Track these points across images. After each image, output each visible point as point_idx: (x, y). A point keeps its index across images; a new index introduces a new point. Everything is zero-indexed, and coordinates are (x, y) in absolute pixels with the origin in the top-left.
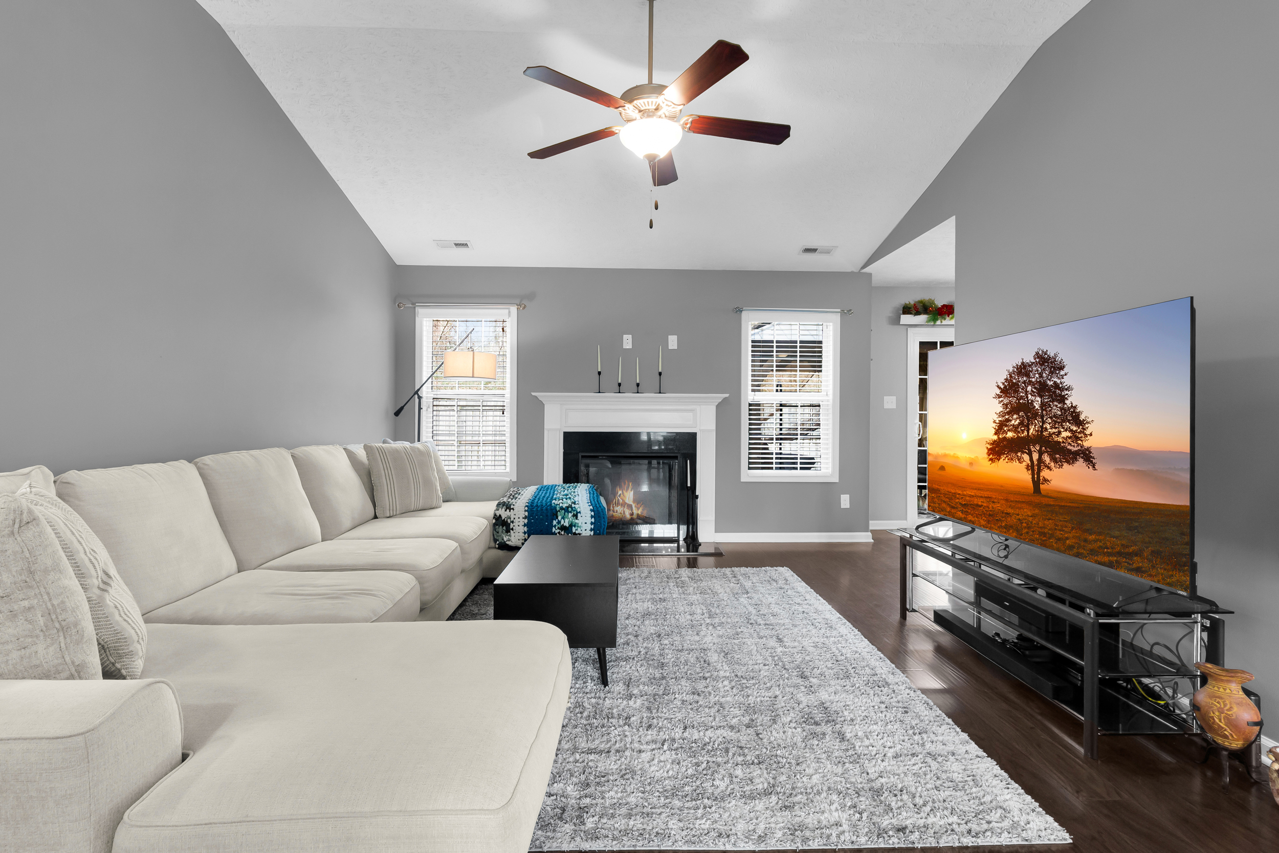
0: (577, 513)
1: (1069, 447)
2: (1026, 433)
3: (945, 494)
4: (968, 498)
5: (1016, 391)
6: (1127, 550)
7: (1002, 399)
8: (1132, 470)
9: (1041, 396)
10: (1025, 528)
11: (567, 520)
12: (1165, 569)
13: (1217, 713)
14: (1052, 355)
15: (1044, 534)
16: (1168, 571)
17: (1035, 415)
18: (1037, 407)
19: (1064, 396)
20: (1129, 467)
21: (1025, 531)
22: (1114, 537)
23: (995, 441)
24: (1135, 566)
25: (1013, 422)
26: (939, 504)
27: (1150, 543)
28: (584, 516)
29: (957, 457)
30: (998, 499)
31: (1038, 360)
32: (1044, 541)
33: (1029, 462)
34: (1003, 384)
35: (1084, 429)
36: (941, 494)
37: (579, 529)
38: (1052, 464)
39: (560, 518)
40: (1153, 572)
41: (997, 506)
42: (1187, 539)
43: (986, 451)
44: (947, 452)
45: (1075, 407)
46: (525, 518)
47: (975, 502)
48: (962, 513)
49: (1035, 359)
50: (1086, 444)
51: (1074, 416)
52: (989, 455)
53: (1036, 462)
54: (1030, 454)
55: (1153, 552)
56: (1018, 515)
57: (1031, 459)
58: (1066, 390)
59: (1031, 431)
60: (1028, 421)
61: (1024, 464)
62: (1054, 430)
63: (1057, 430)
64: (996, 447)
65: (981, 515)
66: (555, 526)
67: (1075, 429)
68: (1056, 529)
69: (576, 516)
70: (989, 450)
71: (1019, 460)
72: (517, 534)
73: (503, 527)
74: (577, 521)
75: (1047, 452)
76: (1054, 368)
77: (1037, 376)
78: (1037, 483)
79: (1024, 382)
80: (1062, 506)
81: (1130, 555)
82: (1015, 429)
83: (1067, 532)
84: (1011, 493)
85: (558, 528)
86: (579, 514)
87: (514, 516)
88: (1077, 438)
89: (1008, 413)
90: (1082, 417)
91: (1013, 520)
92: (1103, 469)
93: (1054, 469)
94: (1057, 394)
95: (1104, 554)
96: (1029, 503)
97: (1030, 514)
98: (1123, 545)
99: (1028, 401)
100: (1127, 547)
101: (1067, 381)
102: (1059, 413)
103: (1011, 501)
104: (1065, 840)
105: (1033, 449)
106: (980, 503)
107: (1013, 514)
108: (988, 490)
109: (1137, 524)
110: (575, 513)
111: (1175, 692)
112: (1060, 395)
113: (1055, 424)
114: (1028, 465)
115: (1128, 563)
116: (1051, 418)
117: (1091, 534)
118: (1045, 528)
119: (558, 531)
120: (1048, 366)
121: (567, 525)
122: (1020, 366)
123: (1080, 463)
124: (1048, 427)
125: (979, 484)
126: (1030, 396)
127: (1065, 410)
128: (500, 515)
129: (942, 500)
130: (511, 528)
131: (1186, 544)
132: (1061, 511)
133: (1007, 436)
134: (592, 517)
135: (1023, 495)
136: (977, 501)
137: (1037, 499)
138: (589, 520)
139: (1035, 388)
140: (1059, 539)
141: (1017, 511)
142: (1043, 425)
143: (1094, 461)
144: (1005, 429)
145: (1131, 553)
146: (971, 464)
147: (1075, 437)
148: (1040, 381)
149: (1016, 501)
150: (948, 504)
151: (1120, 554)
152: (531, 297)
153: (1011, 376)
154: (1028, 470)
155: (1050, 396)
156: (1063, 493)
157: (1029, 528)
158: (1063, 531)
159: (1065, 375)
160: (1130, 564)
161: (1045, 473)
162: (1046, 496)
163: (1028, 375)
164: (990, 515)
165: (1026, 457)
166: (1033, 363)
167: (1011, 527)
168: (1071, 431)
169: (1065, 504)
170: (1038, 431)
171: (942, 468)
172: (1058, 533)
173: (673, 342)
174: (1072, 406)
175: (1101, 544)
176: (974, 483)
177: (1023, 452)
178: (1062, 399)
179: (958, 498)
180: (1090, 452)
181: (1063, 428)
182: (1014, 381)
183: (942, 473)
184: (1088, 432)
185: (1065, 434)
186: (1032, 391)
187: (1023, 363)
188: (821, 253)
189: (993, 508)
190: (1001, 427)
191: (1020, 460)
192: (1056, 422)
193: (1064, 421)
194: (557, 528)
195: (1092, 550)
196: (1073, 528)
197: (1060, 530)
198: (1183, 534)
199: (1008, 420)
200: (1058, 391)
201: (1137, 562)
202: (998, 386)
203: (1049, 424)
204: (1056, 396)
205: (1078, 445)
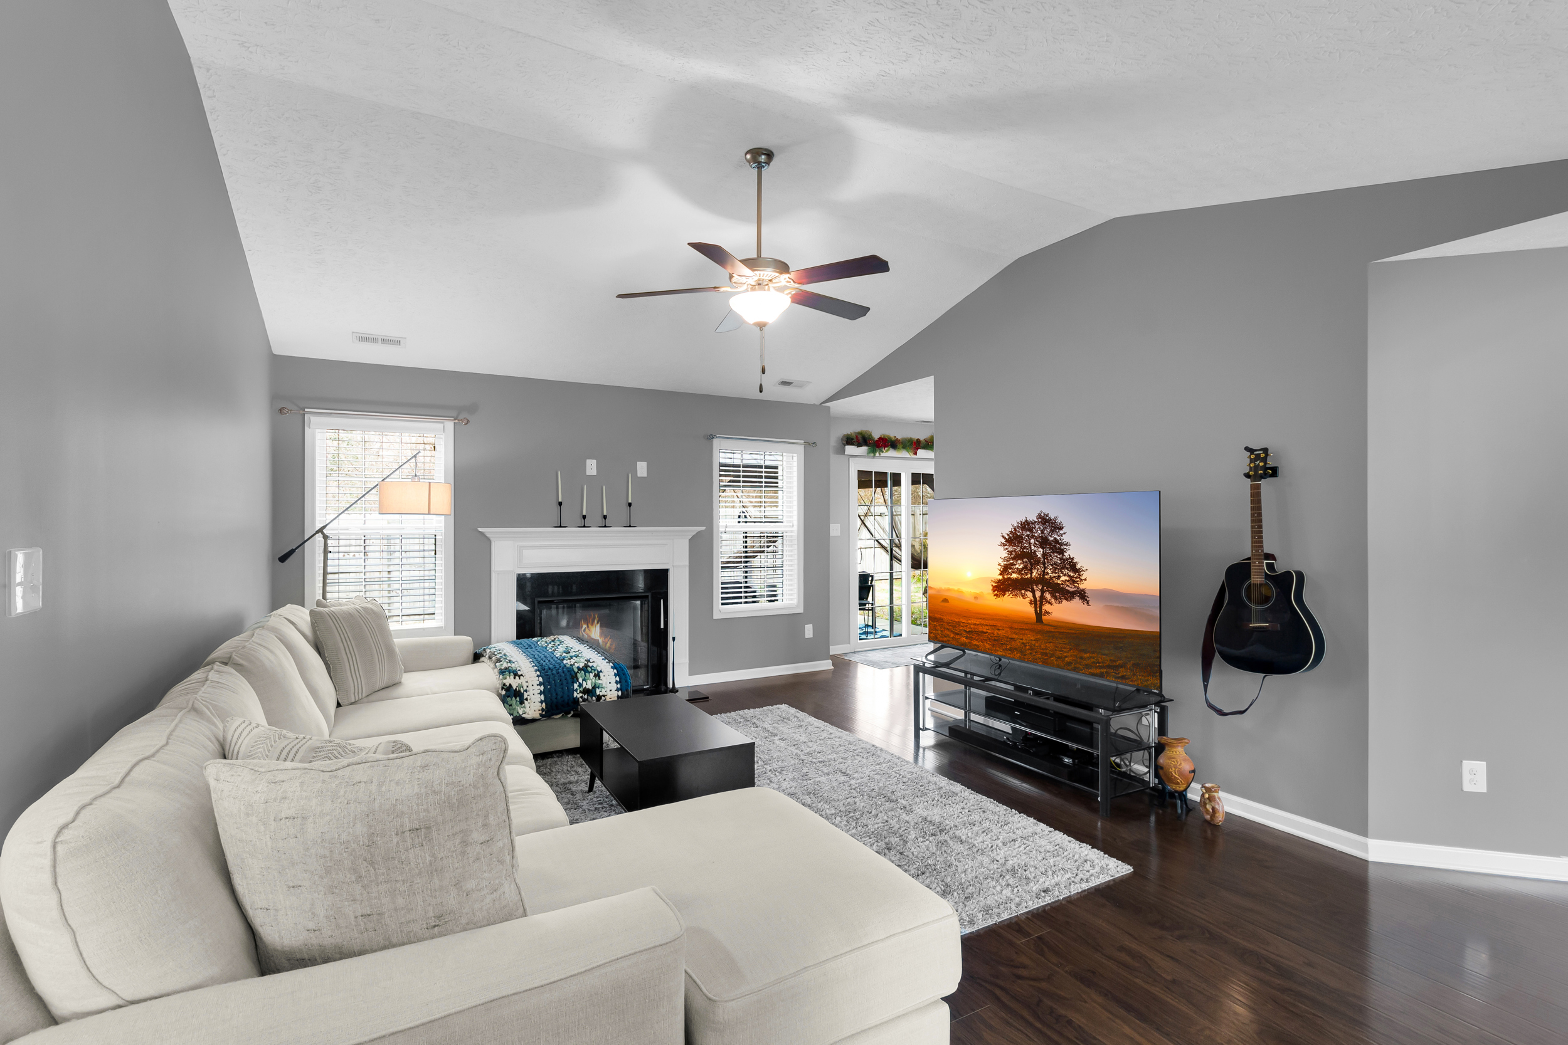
0: (599, 672)
1: (1067, 588)
2: (1029, 575)
3: (948, 623)
4: (972, 626)
5: (1020, 542)
6: (1114, 664)
7: (1006, 547)
8: (1118, 607)
9: (1043, 548)
10: (1029, 649)
11: (589, 682)
12: (1143, 676)
13: (1174, 769)
14: (1052, 517)
15: (1046, 654)
16: (1145, 677)
17: (1038, 562)
18: (1039, 556)
19: (1063, 549)
20: (1116, 605)
21: (1028, 652)
22: (1104, 655)
23: (1000, 580)
24: (1120, 675)
25: (1017, 566)
26: (942, 631)
27: (1131, 658)
28: (607, 676)
29: (962, 592)
30: (1003, 627)
31: (1040, 520)
32: (1045, 659)
33: (1032, 598)
34: (1008, 535)
35: (1080, 575)
36: (944, 622)
37: (603, 690)
38: (1053, 600)
39: (580, 680)
40: (1134, 678)
41: (1002, 633)
42: (1158, 654)
43: (991, 588)
44: (951, 587)
45: (1072, 559)
46: (540, 684)
47: (980, 630)
48: (966, 638)
49: (1038, 519)
50: (1082, 587)
51: (1073, 567)
52: (994, 591)
53: (1038, 599)
54: (1033, 592)
55: (1134, 664)
56: (1022, 639)
57: (1034, 596)
58: (1065, 545)
59: (1034, 574)
60: (1032, 566)
61: (1028, 599)
62: (1054, 575)
63: (1057, 575)
64: (1002, 585)
65: (986, 640)
66: (576, 690)
67: (1072, 574)
68: (1056, 650)
69: (597, 676)
70: (994, 587)
71: (1022, 596)
72: (532, 704)
73: (516, 698)
74: (600, 682)
75: (1048, 591)
76: (1055, 528)
77: (1039, 532)
78: (1039, 615)
79: (1028, 536)
80: (1061, 632)
81: (1117, 667)
82: (1019, 571)
83: (1066, 652)
84: (1016, 623)
85: (580, 692)
86: (601, 673)
87: (527, 684)
88: (1074, 582)
89: (1013, 559)
90: (1078, 567)
91: (1018, 644)
92: (1095, 606)
93: (1054, 604)
94: (1058, 548)
95: (1097, 667)
96: (1032, 630)
97: (1033, 638)
98: (1111, 660)
99: (1031, 550)
100: (1115, 661)
101: (1065, 539)
102: (1059, 562)
103: (1016, 629)
104: (1129, 870)
105: (1035, 588)
106: (985, 630)
107: (1017, 639)
108: (993, 620)
109: (1122, 645)
110: (596, 672)
111: (1130, 762)
112: (1060, 549)
113: (1055, 570)
114: (1031, 601)
115: (1115, 673)
116: (1052, 565)
117: (1086, 653)
118: (1046, 649)
119: (581, 695)
120: (1049, 525)
121: (591, 688)
122: (1024, 523)
123: (1077, 601)
124: (1049, 572)
125: (984, 614)
126: (1033, 547)
127: (1064, 560)
128: (510, 685)
129: (945, 628)
130: (525, 698)
131: (1157, 658)
132: (1061, 636)
133: (1012, 576)
134: (616, 675)
135: (1027, 623)
136: (981, 629)
137: (1039, 627)
138: (614, 679)
139: (1038, 541)
140: (1059, 658)
141: (1021, 637)
142: (1044, 570)
143: (1088, 599)
144: (1010, 571)
145: (1117, 666)
146: (976, 598)
147: (1072, 581)
148: (1042, 536)
149: (1020, 629)
150: (952, 631)
151: (1109, 667)
152: (472, 409)
153: (1015, 530)
154: (1031, 604)
155: (1051, 549)
156: (1062, 622)
157: (1032, 650)
158: (1062, 651)
159: (1064, 534)
160: (1117, 674)
161: (1046, 607)
162: (1046, 625)
163: (1031, 531)
164: (995, 640)
165: (1029, 594)
166: (1036, 522)
167: (1016, 649)
168: (1069, 576)
169: (1064, 631)
170: (1040, 574)
171: (946, 600)
172: (1058, 653)
173: (642, 469)
174: (1070, 558)
175: (1094, 660)
176: (979, 614)
177: (1027, 590)
178: (1062, 552)
179: (962, 626)
180: (1085, 593)
181: (1063, 574)
182: (1019, 534)
183: (945, 604)
184: (1083, 578)
185: (1064, 578)
186: (1035, 543)
187: (1026, 521)
188: (795, 386)
189: (998, 634)
190: (1005, 569)
191: (1024, 596)
192: (1056, 569)
193: (1062, 568)
194: (578, 692)
195: (1086, 665)
196: (1070, 649)
197: (1060, 651)
198: (1155, 651)
199: (1012, 564)
200: (1057, 545)
201: (1122, 672)
202: (1003, 537)
203: (1050, 569)
204: (1056, 549)
205: (1075, 587)
